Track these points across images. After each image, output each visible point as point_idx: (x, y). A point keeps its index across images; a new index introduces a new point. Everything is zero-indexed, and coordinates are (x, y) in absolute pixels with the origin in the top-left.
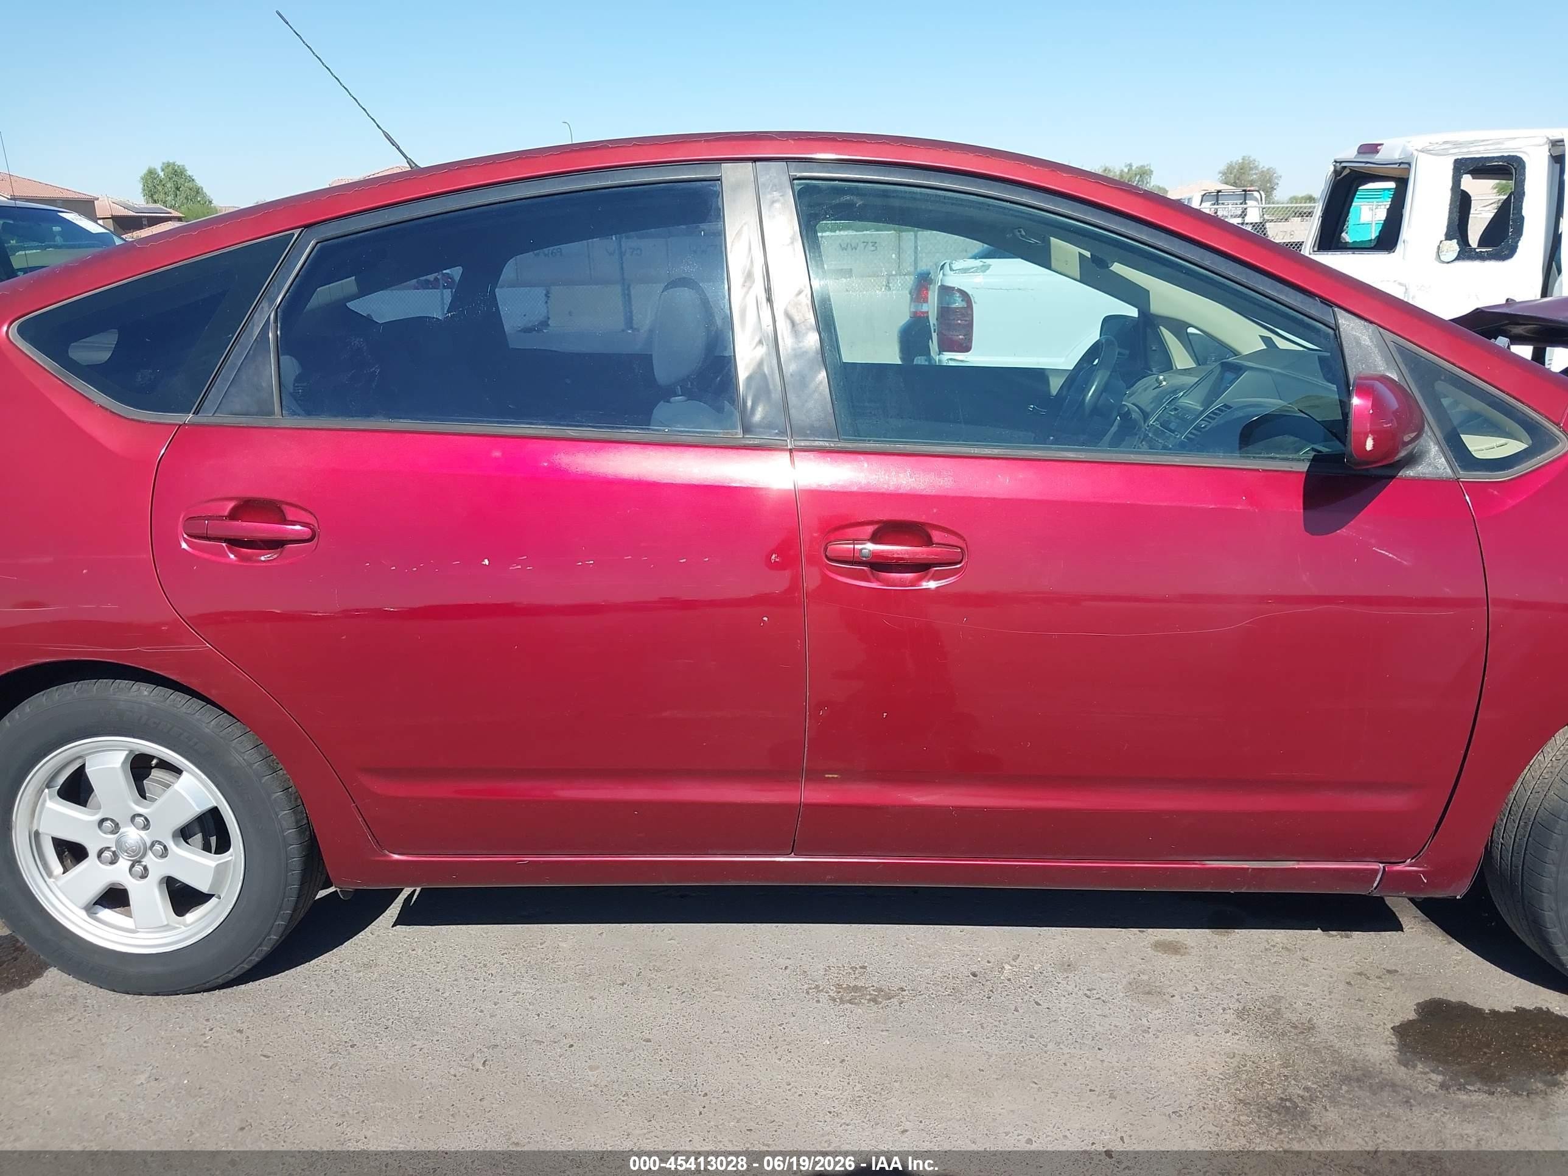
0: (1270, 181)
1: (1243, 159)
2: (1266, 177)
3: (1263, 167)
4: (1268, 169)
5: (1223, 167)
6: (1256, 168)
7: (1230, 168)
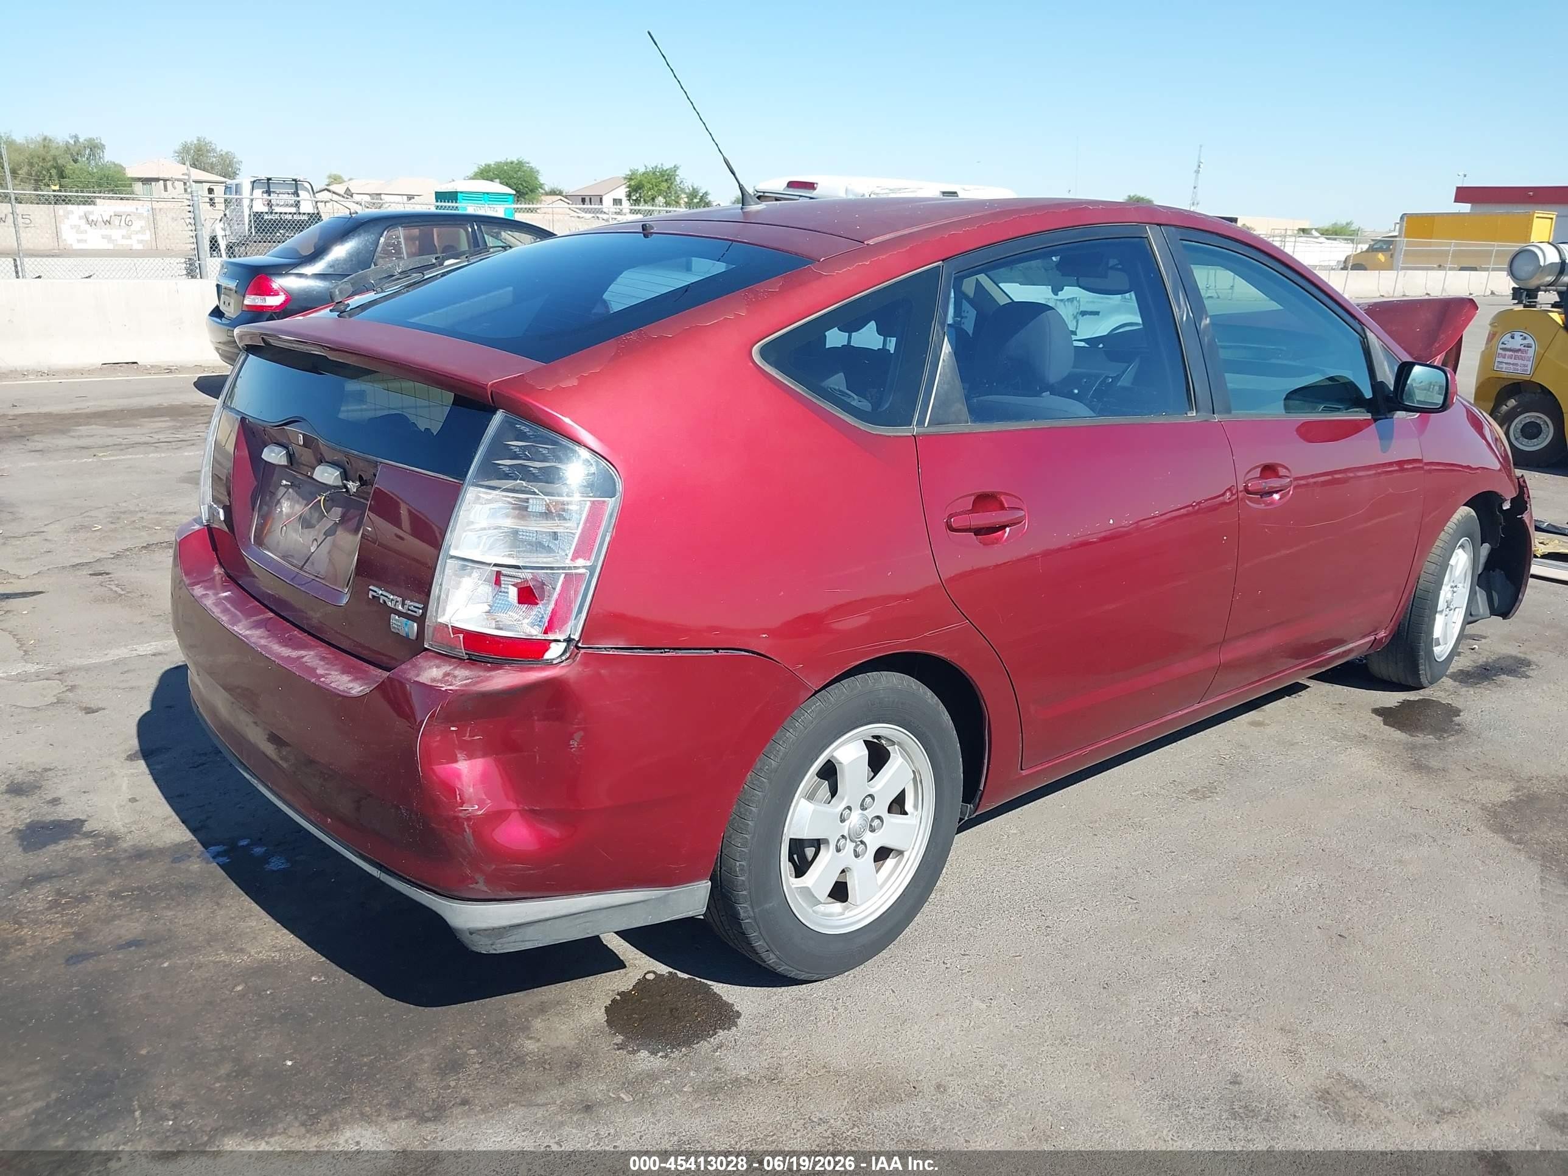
0: (230, 165)
1: (198, 140)
2: (225, 161)
3: (222, 150)
4: (227, 153)
5: (178, 146)
6: (214, 150)
7: (186, 149)
